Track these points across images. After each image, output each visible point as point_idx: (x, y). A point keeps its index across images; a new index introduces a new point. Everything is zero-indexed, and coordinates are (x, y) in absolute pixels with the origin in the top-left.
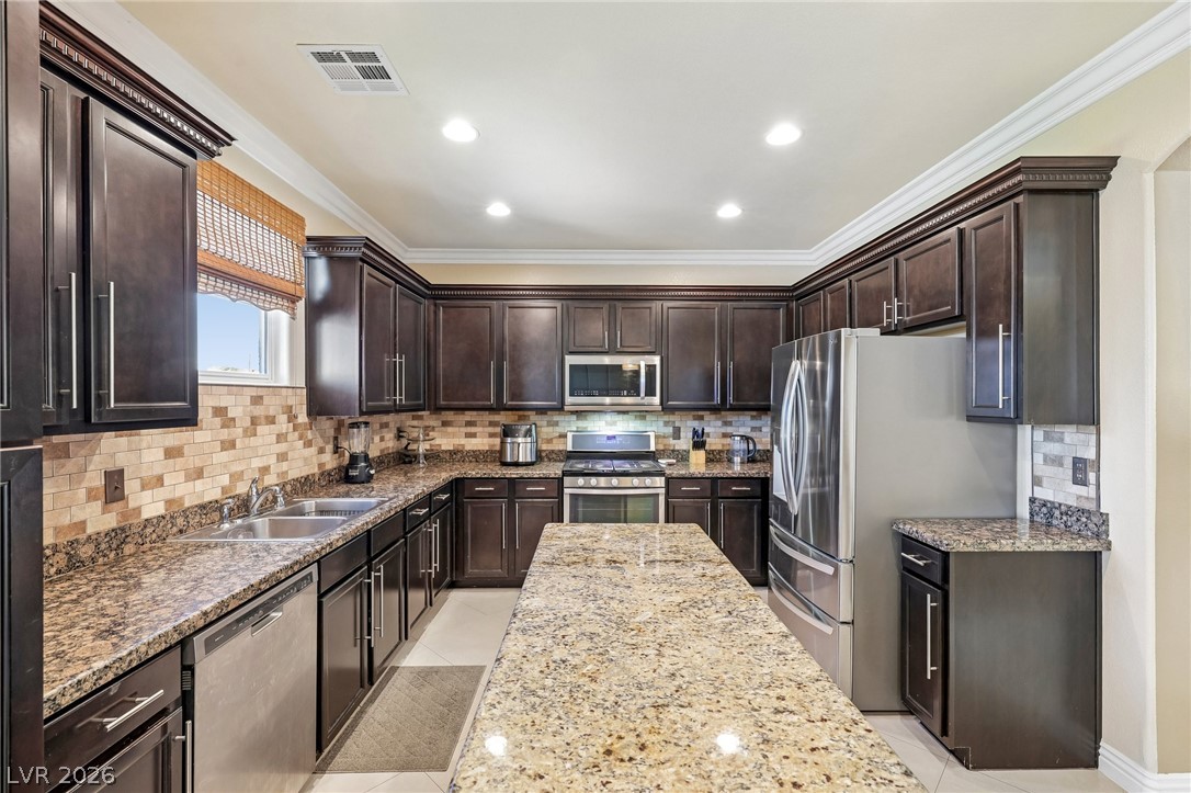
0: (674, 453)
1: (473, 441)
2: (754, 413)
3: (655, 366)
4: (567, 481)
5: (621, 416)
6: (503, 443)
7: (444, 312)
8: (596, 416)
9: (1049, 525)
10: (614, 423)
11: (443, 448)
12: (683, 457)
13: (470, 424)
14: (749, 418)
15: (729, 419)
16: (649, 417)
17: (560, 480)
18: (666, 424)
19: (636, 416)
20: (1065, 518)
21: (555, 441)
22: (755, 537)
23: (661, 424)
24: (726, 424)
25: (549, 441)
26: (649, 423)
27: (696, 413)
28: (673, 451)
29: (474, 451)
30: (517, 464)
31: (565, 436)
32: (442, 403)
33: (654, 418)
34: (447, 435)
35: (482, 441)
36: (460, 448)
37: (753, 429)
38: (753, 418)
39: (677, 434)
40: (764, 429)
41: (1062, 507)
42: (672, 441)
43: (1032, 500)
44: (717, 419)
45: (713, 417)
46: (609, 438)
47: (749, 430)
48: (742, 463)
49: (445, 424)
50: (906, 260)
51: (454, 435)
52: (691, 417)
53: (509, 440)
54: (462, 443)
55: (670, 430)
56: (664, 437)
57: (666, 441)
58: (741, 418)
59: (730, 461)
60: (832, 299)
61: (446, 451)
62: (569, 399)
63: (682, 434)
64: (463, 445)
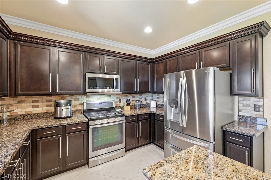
0: (119, 107)
1: (37, 109)
2: (140, 94)
3: (118, 79)
4: (91, 123)
5: (102, 96)
6: (56, 109)
7: (21, 48)
8: (94, 96)
9: (246, 122)
10: (100, 98)
11: (19, 114)
12: (122, 108)
13: (35, 101)
14: (139, 95)
15: (134, 96)
16: (111, 96)
17: (88, 123)
18: (117, 98)
19: (108, 96)
20: (252, 120)
21: (77, 106)
22: (148, 131)
23: (115, 98)
24: (133, 97)
25: (75, 106)
26: (112, 98)
27: (125, 94)
28: (119, 106)
29: (37, 114)
30: (64, 118)
31: (83, 104)
32: (20, 92)
33: (113, 96)
34: (22, 107)
35: (42, 109)
36: (30, 113)
37: (140, 98)
38: (140, 95)
39: (120, 101)
40: (142, 98)
41: (251, 117)
42: (119, 103)
43: (239, 116)
44: (131, 96)
45: (130, 95)
46: (100, 104)
47: (139, 99)
48: (139, 108)
49: (19, 102)
50: (204, 51)
51: (26, 107)
52: (124, 96)
53: (59, 108)
54: (31, 110)
55: (118, 100)
56: (116, 102)
57: (117, 103)
58: (137, 95)
59: (135, 108)
60: (169, 63)
61: (21, 115)
62: (87, 90)
63: (122, 101)
64: (31, 111)
